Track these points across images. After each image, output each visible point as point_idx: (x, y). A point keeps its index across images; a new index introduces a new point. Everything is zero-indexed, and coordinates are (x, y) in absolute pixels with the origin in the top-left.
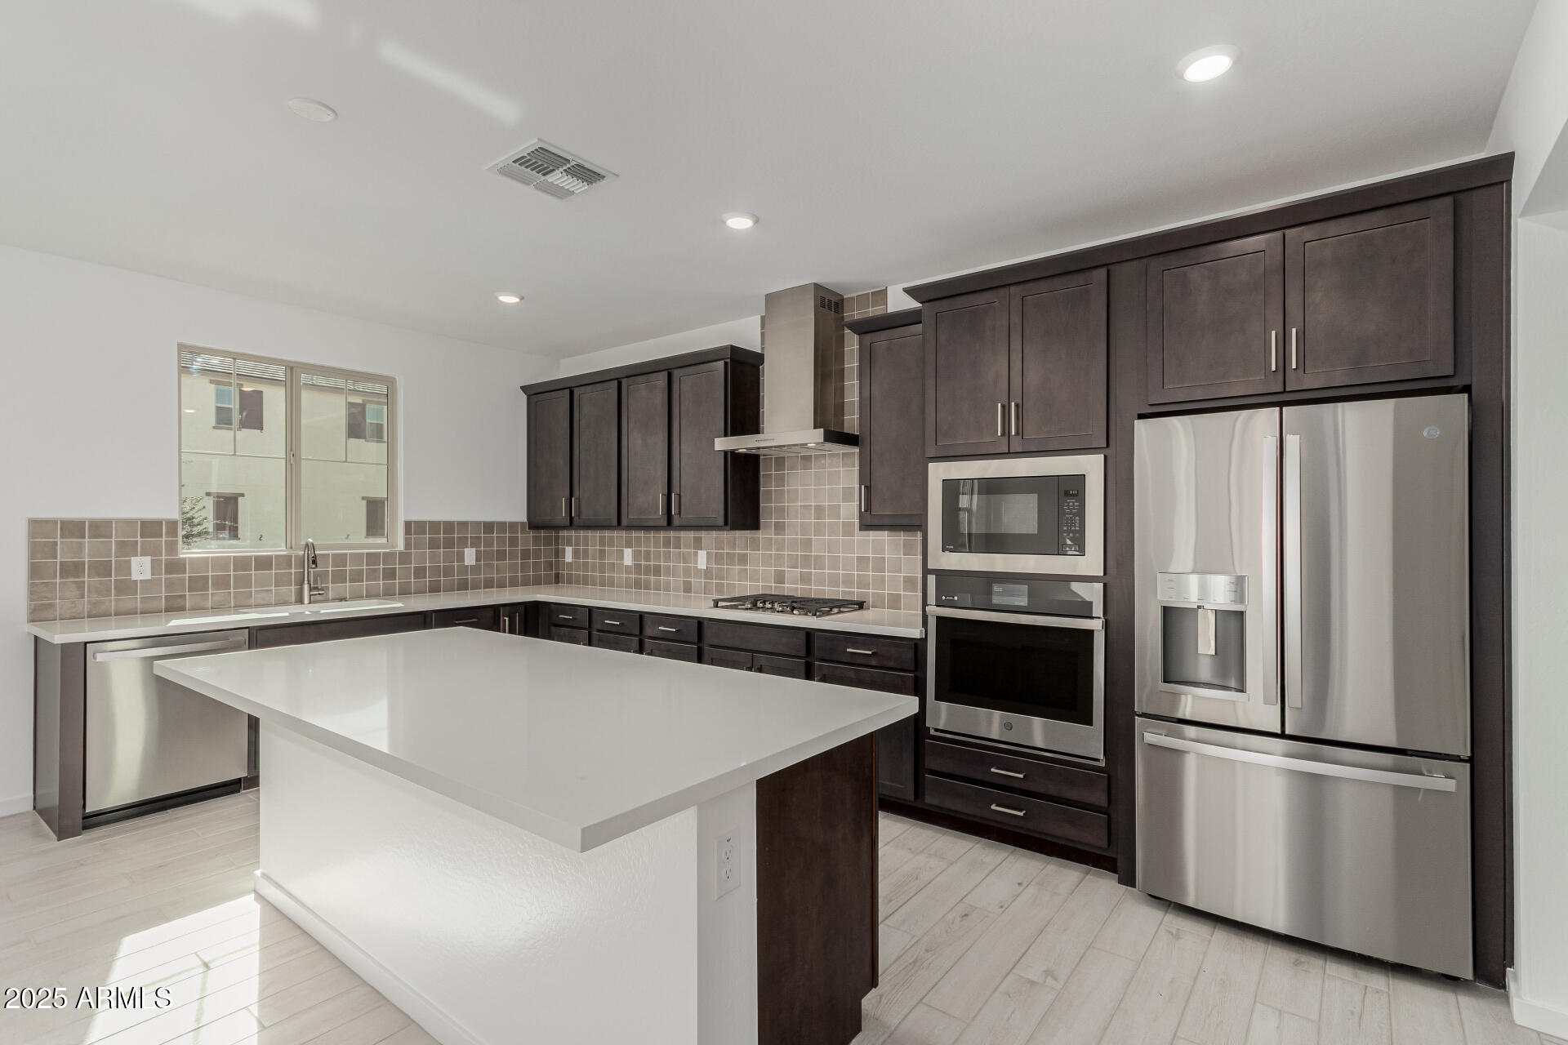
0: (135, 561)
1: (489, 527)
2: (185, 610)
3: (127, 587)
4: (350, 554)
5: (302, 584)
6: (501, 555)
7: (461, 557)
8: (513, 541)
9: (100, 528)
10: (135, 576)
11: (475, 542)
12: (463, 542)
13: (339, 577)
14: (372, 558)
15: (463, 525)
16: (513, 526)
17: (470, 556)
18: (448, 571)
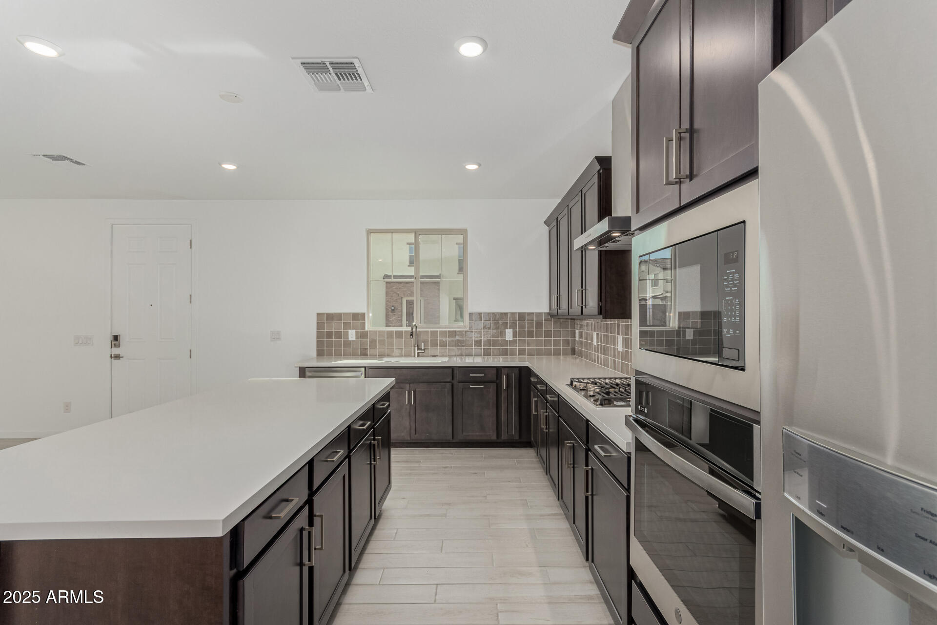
0: (350, 331)
1: (521, 316)
2: (367, 356)
3: (347, 343)
4: (440, 331)
5: (414, 347)
6: (530, 334)
7: (503, 334)
8: (539, 325)
9: (339, 316)
10: (350, 339)
11: (513, 326)
12: (505, 325)
13: (435, 344)
14: (452, 334)
15: (504, 315)
16: (539, 315)
17: (509, 334)
18: (495, 344)
